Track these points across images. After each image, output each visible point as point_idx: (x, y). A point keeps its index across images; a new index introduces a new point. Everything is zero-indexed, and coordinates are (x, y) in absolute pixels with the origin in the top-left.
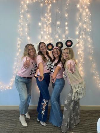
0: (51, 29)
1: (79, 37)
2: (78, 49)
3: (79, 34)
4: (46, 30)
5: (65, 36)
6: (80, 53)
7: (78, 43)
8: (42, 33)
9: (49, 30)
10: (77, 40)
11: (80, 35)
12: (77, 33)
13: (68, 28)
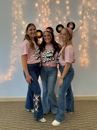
0: (49, 10)
1: (83, 18)
2: (82, 33)
3: (83, 14)
4: (44, 11)
5: (67, 18)
6: (84, 37)
7: (82, 25)
8: (40, 15)
9: (47, 12)
10: (81, 21)
11: (84, 16)
12: (80, 13)
13: (69, 8)
